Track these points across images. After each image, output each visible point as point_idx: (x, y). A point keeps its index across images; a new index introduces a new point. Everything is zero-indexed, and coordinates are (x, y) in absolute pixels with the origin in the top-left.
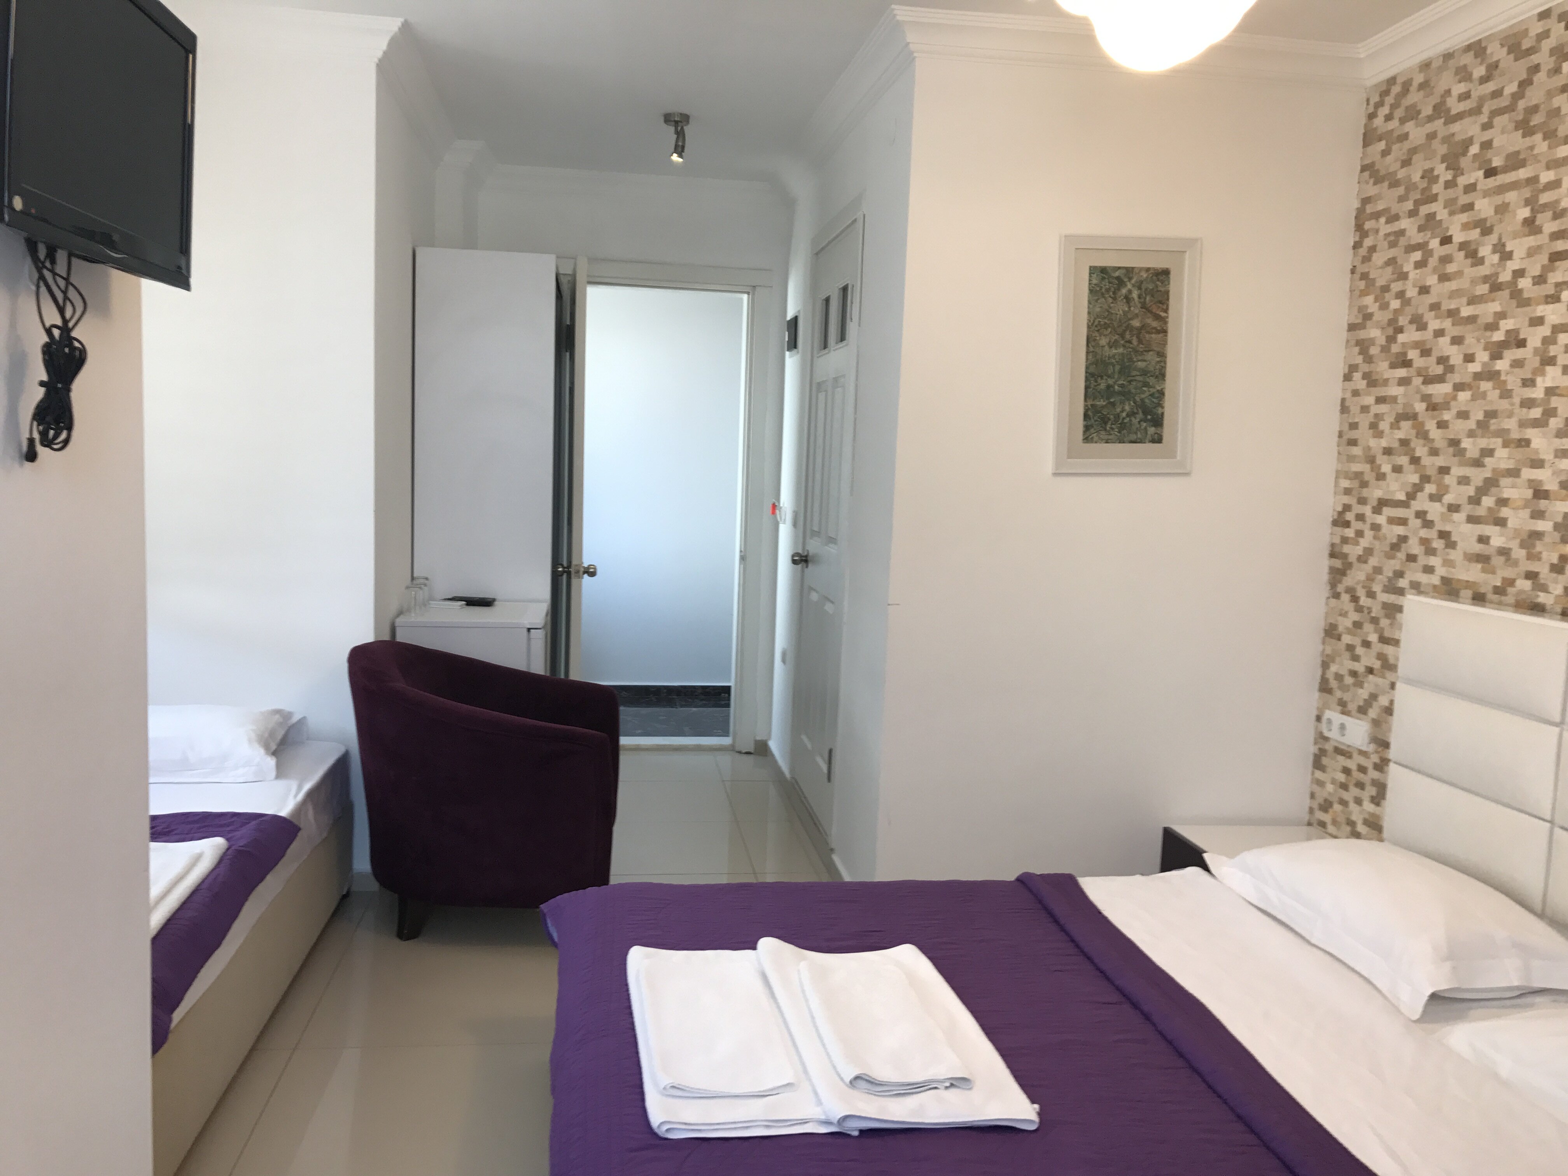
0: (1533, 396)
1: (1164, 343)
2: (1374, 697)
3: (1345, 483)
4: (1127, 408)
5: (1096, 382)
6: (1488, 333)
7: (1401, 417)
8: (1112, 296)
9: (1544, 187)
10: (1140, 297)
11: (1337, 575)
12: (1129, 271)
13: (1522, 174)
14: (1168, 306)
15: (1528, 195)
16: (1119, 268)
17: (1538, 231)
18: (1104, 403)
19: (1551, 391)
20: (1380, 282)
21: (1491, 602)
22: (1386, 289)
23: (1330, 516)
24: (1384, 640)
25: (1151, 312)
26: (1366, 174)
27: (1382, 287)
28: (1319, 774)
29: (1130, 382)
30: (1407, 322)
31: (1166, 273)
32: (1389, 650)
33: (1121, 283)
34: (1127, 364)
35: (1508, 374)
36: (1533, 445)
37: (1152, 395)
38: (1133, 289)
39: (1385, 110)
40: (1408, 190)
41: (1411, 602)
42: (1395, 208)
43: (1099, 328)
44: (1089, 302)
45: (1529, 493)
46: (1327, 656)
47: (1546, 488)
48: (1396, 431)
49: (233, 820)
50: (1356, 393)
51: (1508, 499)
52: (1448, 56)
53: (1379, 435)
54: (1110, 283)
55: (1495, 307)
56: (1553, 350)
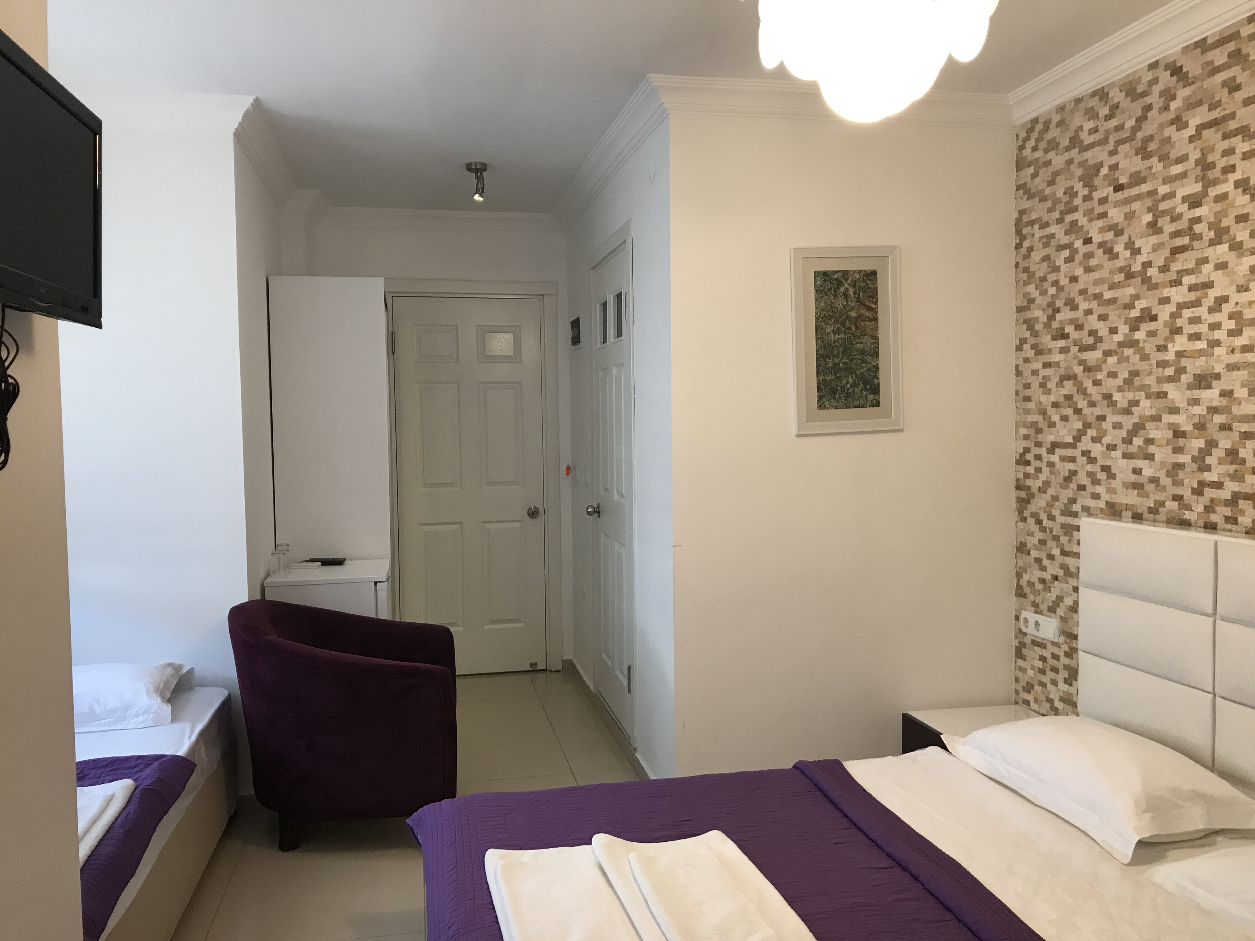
0: (1167, 358)
1: (877, 329)
2: (1060, 599)
3: (1024, 431)
4: (850, 380)
5: (825, 361)
6: (1127, 311)
7: (1064, 378)
8: (834, 293)
9: (1163, 197)
10: (854, 293)
11: (1023, 503)
12: (845, 273)
13: (1144, 188)
14: (877, 299)
15: (1150, 204)
16: (838, 271)
17: (1159, 231)
18: (833, 378)
19: (1180, 354)
20: (1039, 274)
21: (1147, 520)
22: (1043, 279)
23: (1014, 457)
24: (1064, 553)
25: (864, 305)
26: (1021, 191)
27: (1040, 278)
28: (1020, 662)
29: (851, 360)
30: (1062, 304)
31: (874, 273)
32: (1070, 561)
33: (839, 283)
34: (848, 346)
35: (1145, 341)
36: (1169, 396)
37: (869, 369)
38: (849, 288)
39: (1031, 143)
40: (1054, 204)
41: (1085, 522)
42: (1046, 217)
43: (825, 319)
44: (816, 299)
45: (1170, 434)
46: (1020, 568)
47: (1182, 429)
48: (1061, 389)
49: (138, 762)
50: (1027, 360)
51: (1153, 439)
52: (1078, 101)
53: (1048, 392)
54: (831, 283)
55: (1131, 291)
56: (1179, 323)
